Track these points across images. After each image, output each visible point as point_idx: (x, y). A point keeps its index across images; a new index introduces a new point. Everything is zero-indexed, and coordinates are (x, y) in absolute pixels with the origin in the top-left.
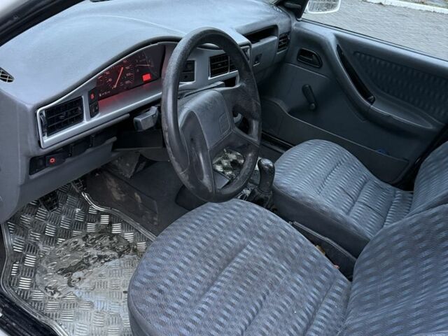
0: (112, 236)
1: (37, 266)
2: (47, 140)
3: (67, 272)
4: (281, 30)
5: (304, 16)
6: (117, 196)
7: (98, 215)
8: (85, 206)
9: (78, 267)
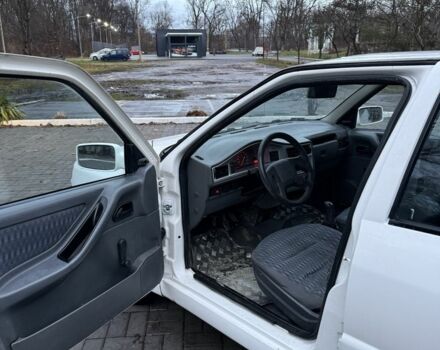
0: (246, 259)
1: (208, 268)
2: (215, 180)
3: (224, 271)
4: (339, 136)
5: (357, 127)
6: (248, 238)
7: (238, 250)
8: (231, 245)
9: (229, 269)
